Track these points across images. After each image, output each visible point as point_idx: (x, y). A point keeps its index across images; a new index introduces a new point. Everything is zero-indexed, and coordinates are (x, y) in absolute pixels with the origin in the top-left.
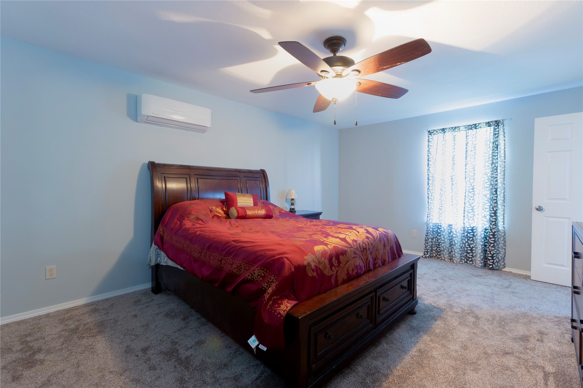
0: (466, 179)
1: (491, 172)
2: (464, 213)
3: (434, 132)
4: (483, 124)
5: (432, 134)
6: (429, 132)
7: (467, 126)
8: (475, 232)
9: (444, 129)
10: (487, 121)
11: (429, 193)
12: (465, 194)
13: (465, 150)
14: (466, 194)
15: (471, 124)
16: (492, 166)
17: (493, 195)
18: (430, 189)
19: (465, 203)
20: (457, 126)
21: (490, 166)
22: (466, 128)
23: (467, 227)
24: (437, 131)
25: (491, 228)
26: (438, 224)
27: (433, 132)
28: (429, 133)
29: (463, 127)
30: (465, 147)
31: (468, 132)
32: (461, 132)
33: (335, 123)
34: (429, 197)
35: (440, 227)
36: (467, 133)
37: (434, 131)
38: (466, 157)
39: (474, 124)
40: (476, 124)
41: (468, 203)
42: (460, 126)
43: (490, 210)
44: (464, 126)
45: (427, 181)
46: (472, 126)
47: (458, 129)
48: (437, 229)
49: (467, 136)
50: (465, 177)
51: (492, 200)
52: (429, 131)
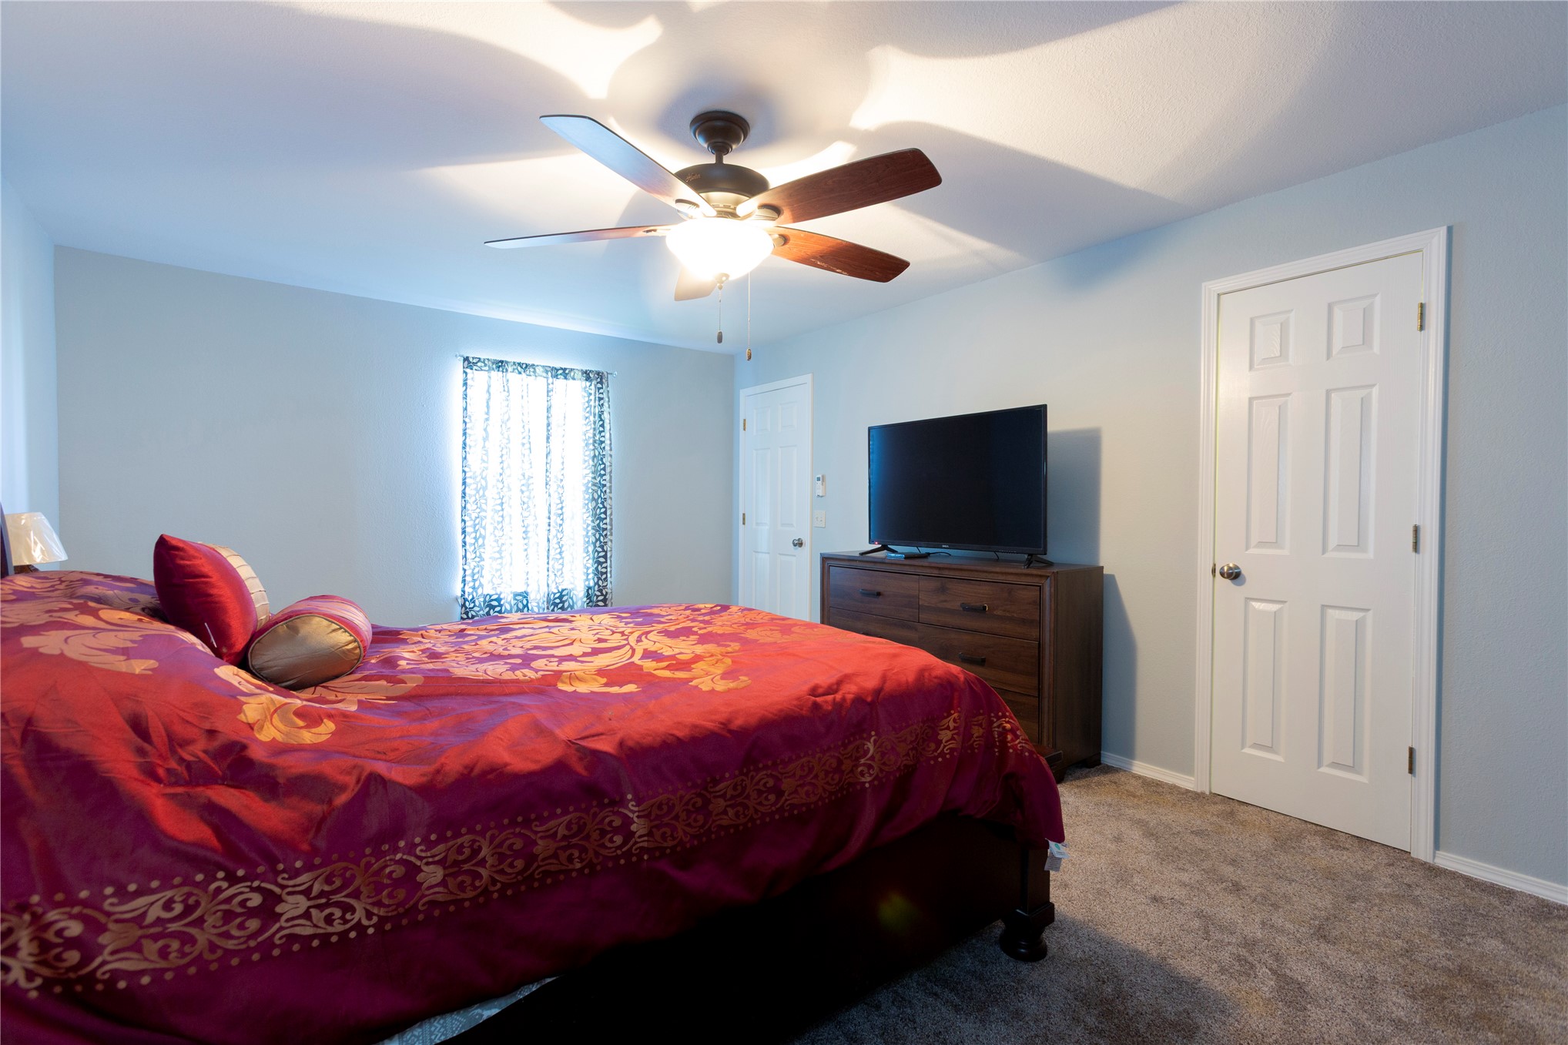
0: (548, 486)
1: (593, 473)
2: (548, 563)
3: (479, 364)
4: (577, 372)
5: (475, 367)
6: (466, 359)
7: (549, 369)
8: (566, 601)
9: (502, 362)
10: (584, 369)
11: (466, 518)
12: (548, 521)
13: (546, 422)
14: (552, 521)
15: (558, 366)
16: (593, 461)
17: (598, 521)
18: (468, 510)
19: (548, 540)
20: (531, 363)
21: (591, 463)
22: (547, 372)
23: (553, 593)
24: (486, 362)
25: (599, 586)
26: (490, 596)
27: (477, 363)
28: (466, 362)
29: (541, 369)
30: (546, 414)
31: (553, 383)
32: (538, 378)
33: (720, 340)
34: (467, 529)
35: (495, 603)
36: (548, 384)
37: (478, 361)
38: (548, 438)
39: (561, 369)
40: (565, 369)
41: (555, 541)
42: (536, 364)
43: (597, 551)
44: (543, 367)
45: (460, 488)
46: (558, 370)
47: (532, 370)
48: (488, 609)
49: (548, 392)
50: (545, 482)
51: (597, 531)
52: (468, 357)
